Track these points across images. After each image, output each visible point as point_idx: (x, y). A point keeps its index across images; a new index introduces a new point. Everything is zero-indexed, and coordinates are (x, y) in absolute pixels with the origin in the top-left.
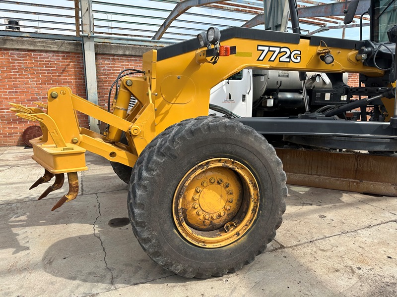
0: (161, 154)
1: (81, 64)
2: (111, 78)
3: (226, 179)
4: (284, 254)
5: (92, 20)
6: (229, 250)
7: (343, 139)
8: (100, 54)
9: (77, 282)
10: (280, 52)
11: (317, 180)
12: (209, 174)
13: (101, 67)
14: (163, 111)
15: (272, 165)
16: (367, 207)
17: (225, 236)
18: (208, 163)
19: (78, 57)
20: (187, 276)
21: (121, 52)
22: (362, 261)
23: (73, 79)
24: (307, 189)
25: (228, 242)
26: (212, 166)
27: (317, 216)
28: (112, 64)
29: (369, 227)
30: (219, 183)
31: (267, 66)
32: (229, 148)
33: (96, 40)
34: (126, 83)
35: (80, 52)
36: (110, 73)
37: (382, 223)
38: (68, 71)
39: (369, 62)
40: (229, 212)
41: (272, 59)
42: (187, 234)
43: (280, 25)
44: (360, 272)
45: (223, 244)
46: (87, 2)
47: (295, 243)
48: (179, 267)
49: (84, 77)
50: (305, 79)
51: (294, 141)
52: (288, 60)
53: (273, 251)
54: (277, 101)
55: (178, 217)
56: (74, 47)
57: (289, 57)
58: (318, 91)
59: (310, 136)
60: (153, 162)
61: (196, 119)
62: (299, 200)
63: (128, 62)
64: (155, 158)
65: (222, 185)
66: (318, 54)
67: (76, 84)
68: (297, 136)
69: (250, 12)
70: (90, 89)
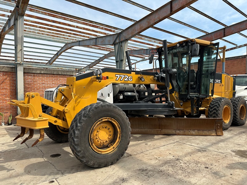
0: (85, 116)
1: (14, 78)
2: (32, 86)
3: (109, 126)
4: (131, 157)
5: (23, 55)
6: (111, 154)
7: (151, 111)
8: (26, 73)
9: (46, 176)
10: (124, 77)
11: (144, 131)
12: (102, 125)
13: (26, 80)
14: (78, 101)
15: (125, 119)
16: (164, 139)
17: (109, 149)
18: (102, 119)
19: (12, 74)
20: (95, 166)
21: (38, 72)
22: (160, 156)
23: (8, 87)
24: (140, 135)
25: (110, 151)
26: (103, 120)
27: (144, 144)
28: (34, 78)
29: (164, 146)
30: (106, 128)
31: (120, 82)
32: (109, 113)
33: (24, 65)
34: (62, 90)
35: (14, 71)
36: (31, 83)
37: (169, 144)
38: (6, 82)
39: (158, 80)
40: (110, 139)
41: (121, 80)
42: (95, 149)
43: (123, 60)
44: (159, 159)
45: (108, 152)
46: (21, 46)
47: (136, 154)
48: (92, 162)
49: (16, 85)
50: (135, 86)
51: (133, 113)
52: (128, 80)
53: (127, 157)
54: (124, 96)
55: (91, 142)
56: (10, 69)
57: (128, 79)
58: (142, 91)
59: (139, 110)
60: (82, 120)
61: (96, 103)
62: (137, 139)
63: (43, 77)
64: (82, 118)
65: (107, 128)
66: (139, 77)
67: (10, 90)
68: (134, 110)
69: (106, 50)
70: (19, 92)
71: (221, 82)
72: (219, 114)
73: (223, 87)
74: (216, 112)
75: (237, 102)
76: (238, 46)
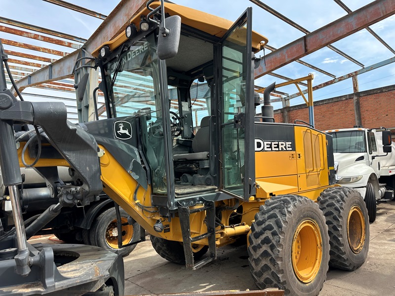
43: (88, 105)
71: (293, 147)
72: (281, 259)
73: (301, 162)
74: (269, 251)
75: (338, 201)
76: (336, 77)
